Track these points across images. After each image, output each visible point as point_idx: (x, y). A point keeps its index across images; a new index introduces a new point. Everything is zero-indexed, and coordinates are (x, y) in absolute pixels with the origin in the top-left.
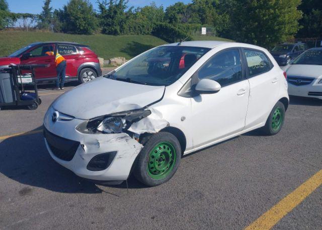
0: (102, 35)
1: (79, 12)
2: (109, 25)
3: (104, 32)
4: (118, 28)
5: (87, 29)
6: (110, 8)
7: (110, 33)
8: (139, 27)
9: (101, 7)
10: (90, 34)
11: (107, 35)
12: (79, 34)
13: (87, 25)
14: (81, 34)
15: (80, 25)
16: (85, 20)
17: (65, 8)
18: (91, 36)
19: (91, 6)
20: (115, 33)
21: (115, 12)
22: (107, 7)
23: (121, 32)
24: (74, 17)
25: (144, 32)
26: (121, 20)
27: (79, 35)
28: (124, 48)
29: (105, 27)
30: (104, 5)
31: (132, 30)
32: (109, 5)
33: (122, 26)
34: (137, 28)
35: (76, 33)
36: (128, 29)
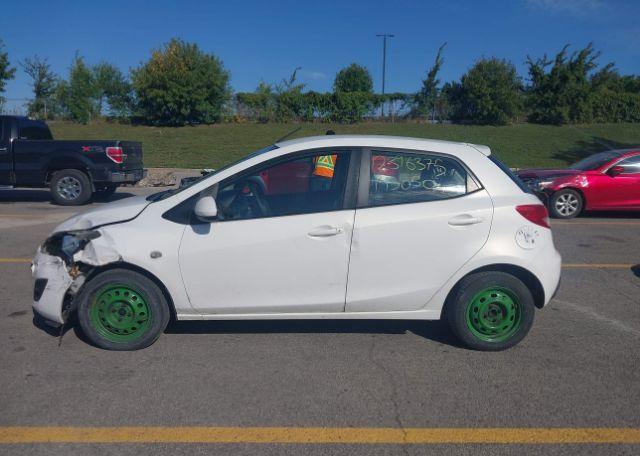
0: (527, 125)
1: (486, 83)
2: (547, 105)
3: (532, 119)
4: (565, 112)
5: (497, 114)
6: (554, 71)
7: (545, 121)
8: (619, 106)
9: (535, 72)
10: (503, 124)
11: (538, 125)
12: (481, 124)
13: (496, 108)
14: (483, 125)
15: (483, 108)
16: (493, 99)
17: (463, 79)
18: (505, 127)
19: (513, 71)
20: (557, 121)
21: (564, 79)
22: (547, 70)
23: (572, 118)
24: (474, 94)
25: (632, 117)
26: (575, 94)
27: (480, 127)
29: (538, 111)
30: (540, 66)
31: (600, 114)
32: (553, 65)
33: (577, 105)
34: (615, 109)
35: (475, 123)
36: (591, 110)
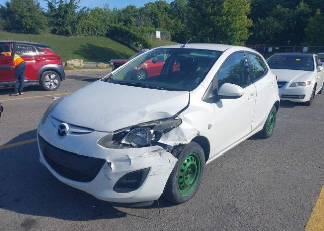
0: (52, 35)
1: (25, 10)
2: (59, 25)
3: (54, 32)
4: (70, 29)
5: (35, 28)
6: (60, 6)
7: (61, 34)
8: (92, 28)
9: (50, 5)
10: (37, 33)
11: (57, 36)
12: (25, 33)
13: (34, 24)
14: (27, 33)
15: (26, 23)
16: (32, 19)
17: (8, 4)
18: (39, 36)
19: (39, 4)
20: (67, 34)
21: (66, 12)
22: (57, 6)
23: (73, 33)
24: (19, 15)
25: (98, 34)
26: (72, 20)
27: (25, 35)
28: (78, 50)
29: (55, 27)
30: (53, 3)
31: (85, 32)
32: (59, 3)
33: (74, 27)
34: (90, 29)
35: (22, 33)
36: (80, 29)
